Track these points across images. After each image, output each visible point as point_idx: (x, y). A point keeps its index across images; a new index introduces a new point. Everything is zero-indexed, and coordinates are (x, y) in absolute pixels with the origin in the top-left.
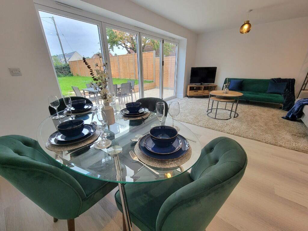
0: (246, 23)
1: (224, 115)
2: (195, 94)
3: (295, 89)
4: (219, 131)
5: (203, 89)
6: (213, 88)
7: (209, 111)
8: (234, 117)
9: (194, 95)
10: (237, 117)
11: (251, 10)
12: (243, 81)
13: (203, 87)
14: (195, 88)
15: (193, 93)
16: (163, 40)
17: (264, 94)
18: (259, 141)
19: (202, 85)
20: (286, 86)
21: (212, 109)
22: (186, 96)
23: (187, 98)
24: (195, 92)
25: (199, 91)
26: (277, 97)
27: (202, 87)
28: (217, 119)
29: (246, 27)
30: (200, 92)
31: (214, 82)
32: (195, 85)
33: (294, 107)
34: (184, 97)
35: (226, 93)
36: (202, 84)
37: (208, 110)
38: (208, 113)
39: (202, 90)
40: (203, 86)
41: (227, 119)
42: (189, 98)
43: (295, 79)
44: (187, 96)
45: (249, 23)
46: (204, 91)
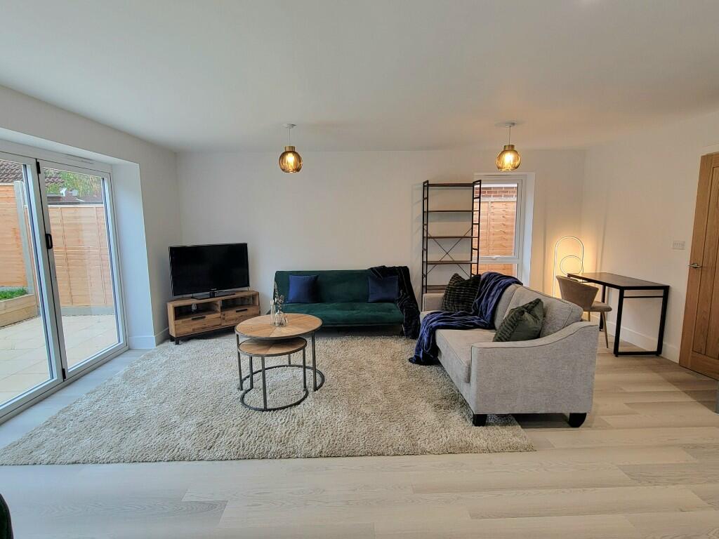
0: (288, 150)
1: (290, 387)
2: (196, 327)
3: (414, 287)
4: (281, 458)
5: (219, 310)
6: (248, 300)
7: (246, 384)
8: (316, 389)
9: (194, 330)
10: (321, 385)
11: (293, 125)
12: (317, 278)
13: (219, 304)
14: (194, 308)
15: (188, 325)
16: (38, 164)
17: (367, 307)
18: (383, 454)
19: (213, 296)
20: (397, 283)
21: (253, 374)
22: (166, 337)
23: (171, 344)
24: (195, 322)
25: (209, 317)
26: (390, 310)
27: (214, 304)
28: (270, 410)
29: (290, 159)
30: (212, 320)
31: (247, 285)
32: (192, 298)
33: (422, 334)
34: (157, 345)
35: (281, 324)
36: (214, 293)
37: (242, 382)
38: (242, 392)
39: (216, 312)
40: (218, 300)
41: (298, 403)
42: (177, 343)
43: (408, 267)
44: (172, 339)
45: (294, 153)
46: (224, 315)
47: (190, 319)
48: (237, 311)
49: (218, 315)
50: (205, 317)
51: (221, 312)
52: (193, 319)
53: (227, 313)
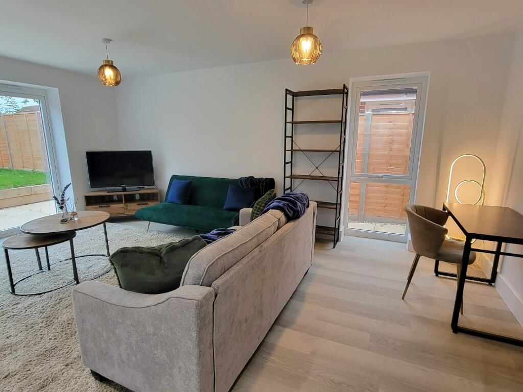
0: (103, 64)
5: (123, 201)
24: (102, 209)
25: (114, 206)
29: (109, 72)
30: (116, 208)
39: (121, 203)
40: (122, 194)
43: (274, 179)
45: (112, 66)
46: (127, 206)
48: (138, 204)
49: (122, 205)
50: (110, 206)
51: (125, 203)
52: (99, 207)
53: (129, 204)
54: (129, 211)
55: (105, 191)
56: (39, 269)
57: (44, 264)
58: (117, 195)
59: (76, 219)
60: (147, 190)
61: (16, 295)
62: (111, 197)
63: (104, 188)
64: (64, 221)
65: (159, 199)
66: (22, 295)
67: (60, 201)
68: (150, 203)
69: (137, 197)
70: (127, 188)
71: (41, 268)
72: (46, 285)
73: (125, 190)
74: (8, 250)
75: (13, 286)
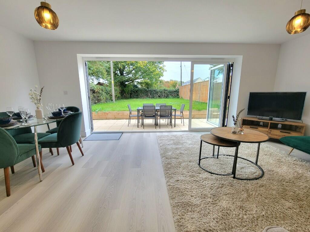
25: (260, 129)
40: (270, 122)
46: (271, 131)
47: (249, 127)
48: (280, 132)
49: (267, 130)
50: (257, 128)
51: (270, 129)
52: (250, 127)
53: (273, 130)
54: (271, 135)
55: (256, 118)
56: (212, 155)
57: (216, 153)
58: (263, 122)
59: (242, 133)
60: (290, 122)
61: (200, 167)
62: (259, 122)
63: (255, 116)
64: (234, 133)
65: (303, 132)
66: (202, 169)
67: (235, 120)
68: (293, 133)
69: (280, 126)
70: (273, 118)
71: (213, 155)
72: (215, 168)
73: (271, 119)
74: (203, 142)
75: (200, 160)
